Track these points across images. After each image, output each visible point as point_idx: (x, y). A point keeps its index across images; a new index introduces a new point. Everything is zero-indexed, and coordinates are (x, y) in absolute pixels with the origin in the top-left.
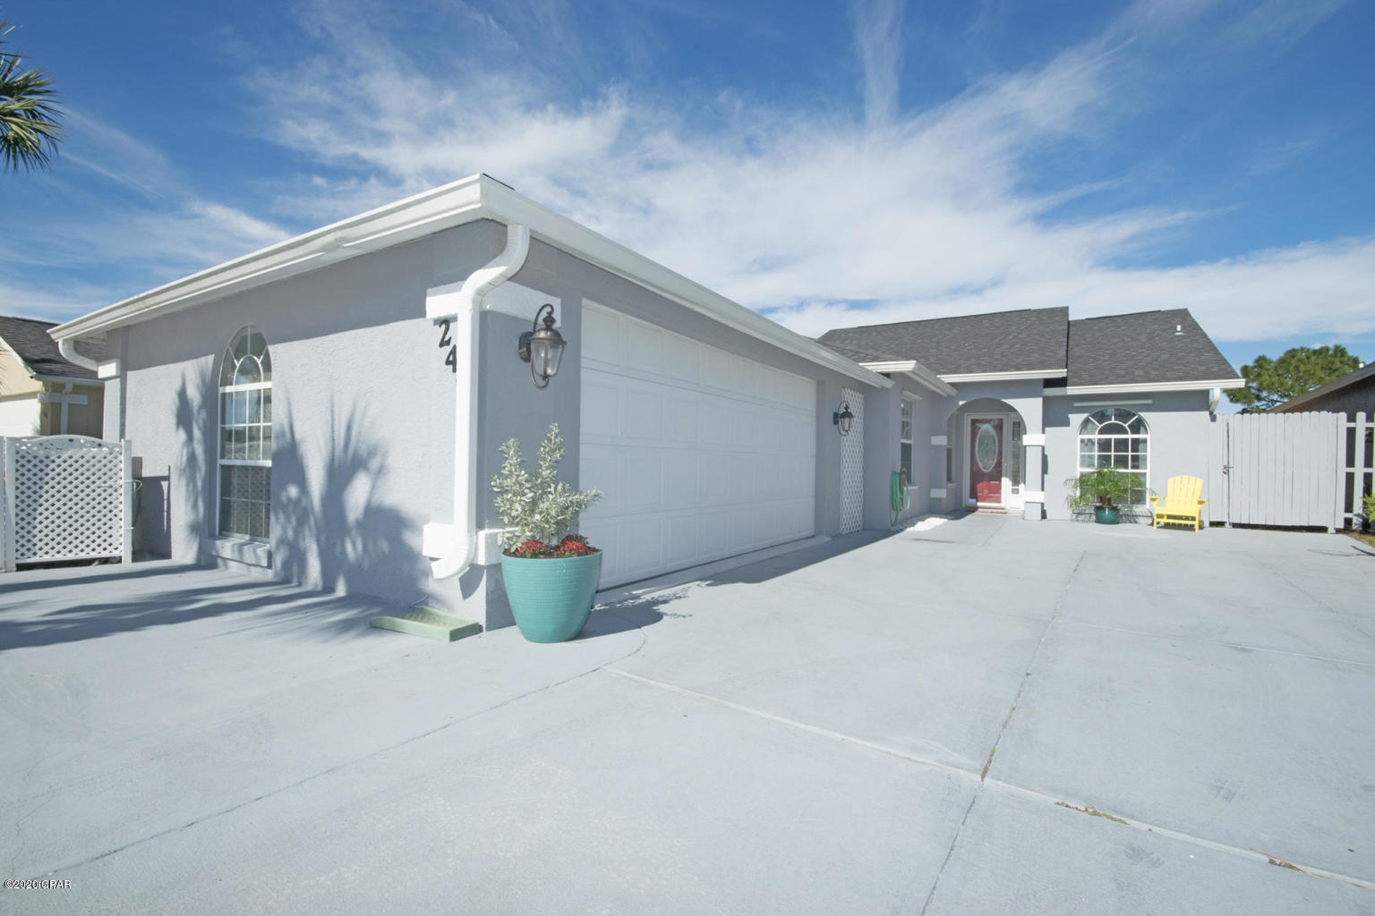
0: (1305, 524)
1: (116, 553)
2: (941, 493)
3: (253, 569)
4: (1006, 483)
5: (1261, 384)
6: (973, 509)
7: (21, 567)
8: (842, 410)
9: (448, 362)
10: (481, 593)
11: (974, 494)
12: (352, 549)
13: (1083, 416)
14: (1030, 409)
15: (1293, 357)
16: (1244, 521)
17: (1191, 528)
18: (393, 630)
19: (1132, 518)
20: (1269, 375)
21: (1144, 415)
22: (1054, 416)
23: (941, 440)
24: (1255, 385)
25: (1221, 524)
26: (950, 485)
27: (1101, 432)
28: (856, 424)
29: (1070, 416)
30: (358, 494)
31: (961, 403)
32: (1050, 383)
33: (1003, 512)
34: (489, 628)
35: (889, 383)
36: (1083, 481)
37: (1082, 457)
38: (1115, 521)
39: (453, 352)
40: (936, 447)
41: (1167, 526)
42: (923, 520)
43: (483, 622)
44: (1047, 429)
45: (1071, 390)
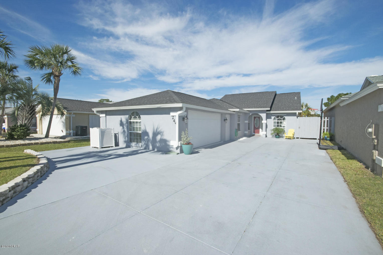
0: (313, 138)
1: (113, 146)
2: (247, 132)
3: (138, 148)
4: (260, 130)
5: (331, 102)
6: (254, 135)
7: (102, 148)
8: (226, 119)
9: (173, 121)
10: (179, 149)
11: (254, 132)
12: (158, 145)
13: (274, 117)
14: (263, 116)
15: (340, 95)
16: (302, 138)
17: (291, 139)
18: (169, 154)
19: (282, 137)
20: (334, 100)
21: (285, 117)
22: (268, 117)
23: (247, 122)
24: (330, 102)
25: (298, 138)
26: (249, 130)
27: (278, 120)
28: (228, 121)
29: (272, 117)
30: (159, 137)
31: (251, 114)
32: (267, 111)
33: (260, 136)
34: (180, 153)
35: (234, 113)
36: (274, 130)
37: (274, 125)
38: (279, 137)
39: (174, 120)
40: (246, 123)
41: (288, 139)
42: (242, 138)
43: (179, 153)
44: (267, 119)
45: (271, 112)
